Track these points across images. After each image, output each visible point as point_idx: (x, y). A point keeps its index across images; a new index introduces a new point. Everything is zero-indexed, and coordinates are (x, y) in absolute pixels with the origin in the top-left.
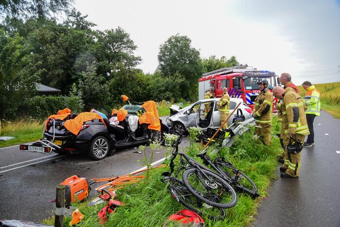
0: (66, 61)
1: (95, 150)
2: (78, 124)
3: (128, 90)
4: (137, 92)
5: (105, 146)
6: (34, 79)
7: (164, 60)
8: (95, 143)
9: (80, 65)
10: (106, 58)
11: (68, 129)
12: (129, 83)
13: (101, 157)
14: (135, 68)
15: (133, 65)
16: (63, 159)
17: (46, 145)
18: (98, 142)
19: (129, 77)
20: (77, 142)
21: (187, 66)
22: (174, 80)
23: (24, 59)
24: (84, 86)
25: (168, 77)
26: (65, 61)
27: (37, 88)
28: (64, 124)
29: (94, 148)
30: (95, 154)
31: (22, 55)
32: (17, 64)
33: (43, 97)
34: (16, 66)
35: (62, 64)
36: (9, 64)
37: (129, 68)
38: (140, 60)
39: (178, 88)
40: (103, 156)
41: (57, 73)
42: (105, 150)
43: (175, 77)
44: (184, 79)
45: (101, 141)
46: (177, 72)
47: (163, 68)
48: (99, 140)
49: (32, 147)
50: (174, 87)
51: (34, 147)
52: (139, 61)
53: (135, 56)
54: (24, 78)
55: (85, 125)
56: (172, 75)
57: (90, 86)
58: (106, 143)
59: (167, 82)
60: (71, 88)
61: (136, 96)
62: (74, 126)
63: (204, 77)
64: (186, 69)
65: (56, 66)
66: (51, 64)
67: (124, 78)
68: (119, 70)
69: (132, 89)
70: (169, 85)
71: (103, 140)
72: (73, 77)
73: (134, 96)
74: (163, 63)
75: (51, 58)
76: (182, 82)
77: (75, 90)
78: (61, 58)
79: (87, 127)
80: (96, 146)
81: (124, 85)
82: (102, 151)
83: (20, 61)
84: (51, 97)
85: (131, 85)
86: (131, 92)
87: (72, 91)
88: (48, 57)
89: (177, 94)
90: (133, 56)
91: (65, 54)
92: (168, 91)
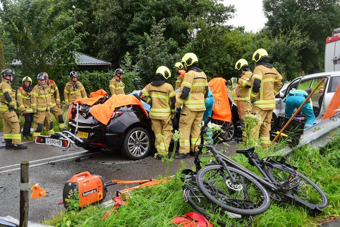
0: (120, 18)
1: (130, 146)
2: (108, 110)
3: (212, 60)
4: (226, 63)
5: (145, 141)
6: (72, 48)
7: (272, 9)
8: (131, 136)
9: (140, 23)
10: (179, 10)
11: (96, 117)
12: (214, 50)
13: (139, 156)
14: (225, 24)
15: (221, 20)
16: (91, 157)
17: (66, 137)
18: (134, 135)
19: (214, 40)
20: (107, 134)
21: (314, 16)
22: (289, 42)
23: (58, 18)
24: (145, 56)
25: (279, 38)
26: (118, 17)
27: (76, 60)
28: (91, 110)
29: (129, 144)
30: (130, 151)
31: (56, 12)
32: (48, 26)
33: (86, 74)
34: (47, 28)
35: (114, 23)
36: (38, 27)
37: (214, 26)
38: (233, 11)
39: (296, 55)
40: (143, 154)
41: (107, 37)
42: (145, 146)
43: (291, 37)
44: (307, 39)
45: (139, 134)
46: (296, 27)
47: (271, 23)
48: (136, 132)
49: (49, 139)
50: (289, 53)
51: (52, 139)
52: (231, 13)
53: (225, 5)
54: (58, 46)
55: (117, 112)
56: (285, 33)
57: (153, 56)
58: (146, 137)
59: (277, 45)
60: (123, 59)
61: (224, 70)
62: (103, 113)
63: (335, 35)
64: (311, 21)
65: (105, 27)
66: (99, 24)
67: (206, 42)
68: (199, 29)
69: (218, 59)
70: (279, 50)
71: (142, 132)
72: (130, 43)
73: (220, 71)
74: (271, 14)
75: (99, 14)
76: (303, 45)
77: (129, 62)
78: (113, 14)
79: (119, 115)
80: (133, 141)
81: (206, 53)
82: (141, 148)
83: (52, 21)
84: (96, 74)
85: (217, 53)
86: (216, 64)
87: (124, 64)
88: (94, 13)
89: (293, 64)
90: (223, 5)
91: (119, 8)
92: (277, 60)
